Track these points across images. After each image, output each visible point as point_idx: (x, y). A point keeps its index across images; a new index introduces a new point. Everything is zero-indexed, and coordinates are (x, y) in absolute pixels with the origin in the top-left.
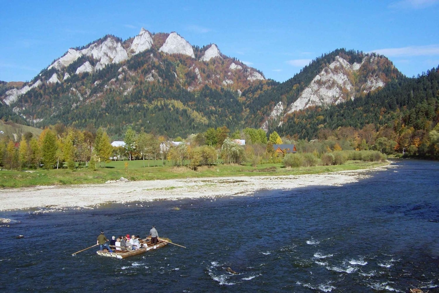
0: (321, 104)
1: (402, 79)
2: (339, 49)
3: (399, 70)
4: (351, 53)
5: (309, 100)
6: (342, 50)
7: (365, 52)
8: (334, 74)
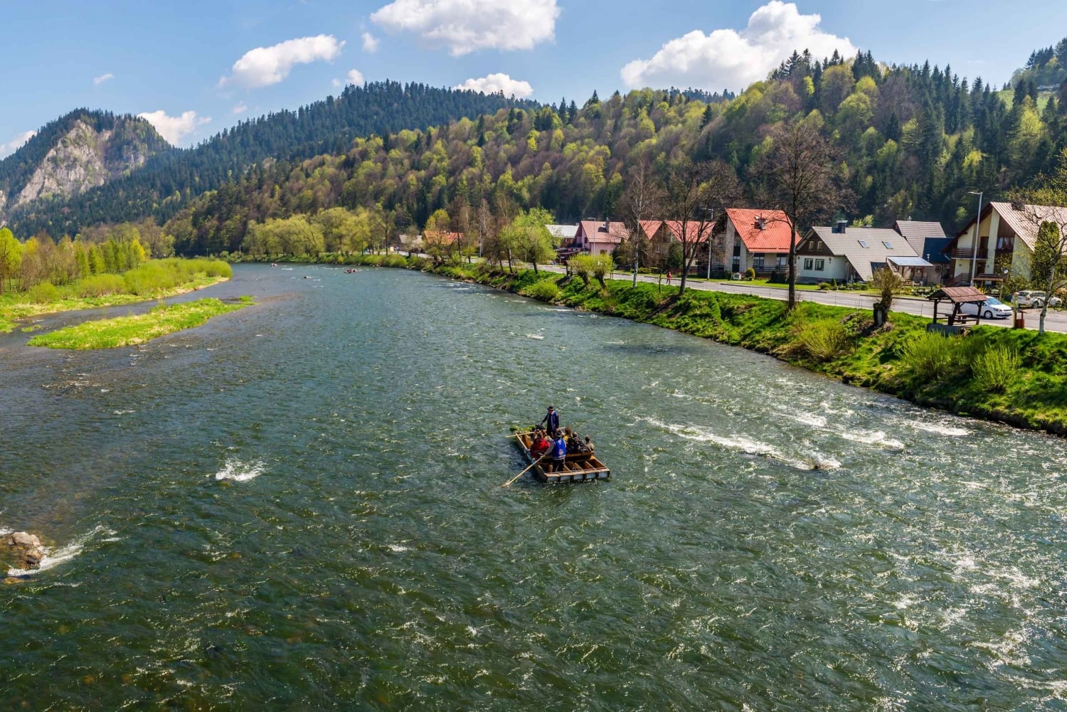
0: (59, 192)
1: (169, 150)
2: (79, 108)
3: (165, 138)
4: (97, 114)
5: (43, 187)
6: (84, 111)
7: (116, 114)
8: (75, 147)
